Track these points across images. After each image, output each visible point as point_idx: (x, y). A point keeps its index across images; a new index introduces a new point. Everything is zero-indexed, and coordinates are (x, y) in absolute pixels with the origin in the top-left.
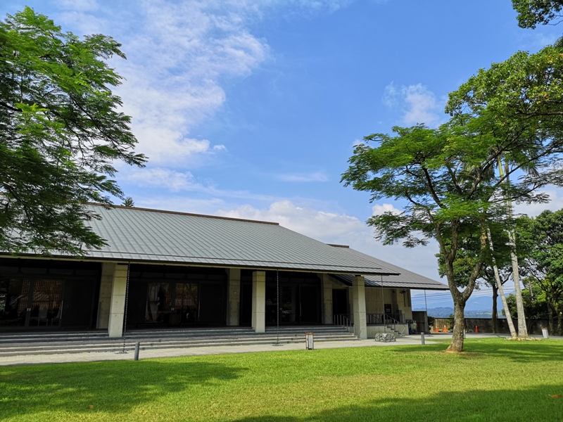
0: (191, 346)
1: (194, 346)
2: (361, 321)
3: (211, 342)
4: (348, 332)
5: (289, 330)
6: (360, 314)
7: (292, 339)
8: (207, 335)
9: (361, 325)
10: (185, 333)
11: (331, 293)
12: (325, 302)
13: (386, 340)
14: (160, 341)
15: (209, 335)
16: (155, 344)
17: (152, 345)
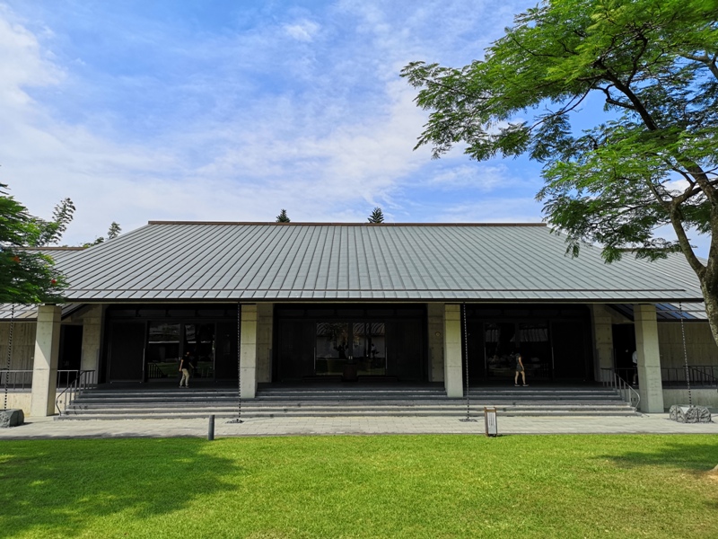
0: (336, 415)
1: (341, 415)
2: (649, 382)
3: (369, 410)
4: (620, 399)
5: (507, 394)
6: (648, 371)
7: (504, 409)
8: (368, 399)
9: (649, 389)
10: (340, 394)
11: (610, 332)
12: (598, 347)
13: (688, 419)
14: (299, 405)
15: (372, 399)
16: (290, 410)
17: (285, 410)
